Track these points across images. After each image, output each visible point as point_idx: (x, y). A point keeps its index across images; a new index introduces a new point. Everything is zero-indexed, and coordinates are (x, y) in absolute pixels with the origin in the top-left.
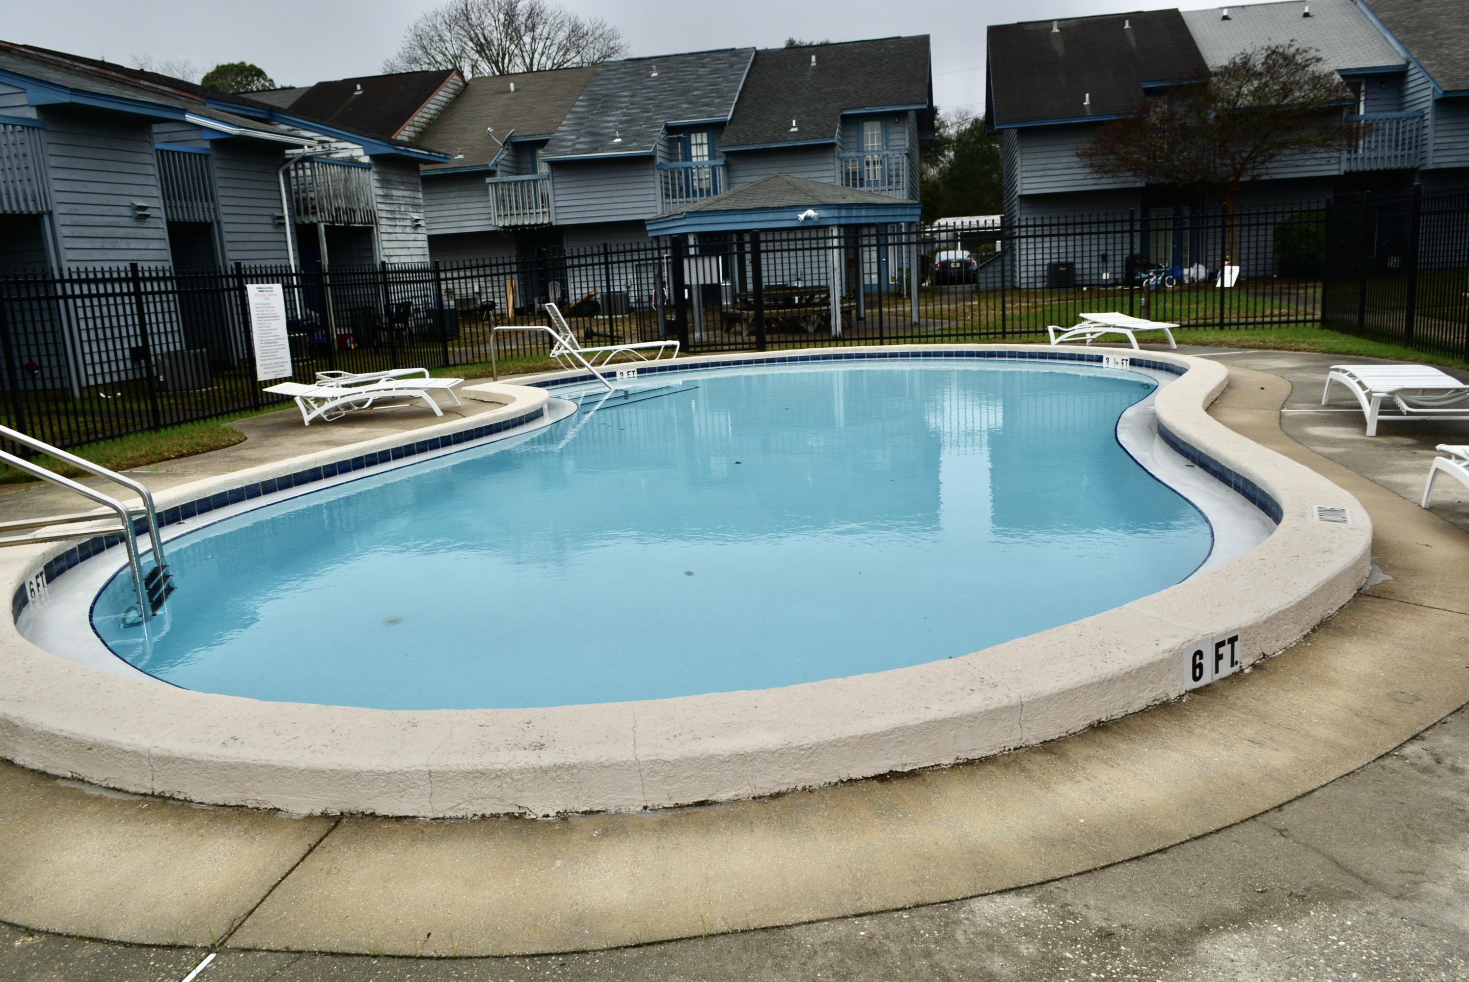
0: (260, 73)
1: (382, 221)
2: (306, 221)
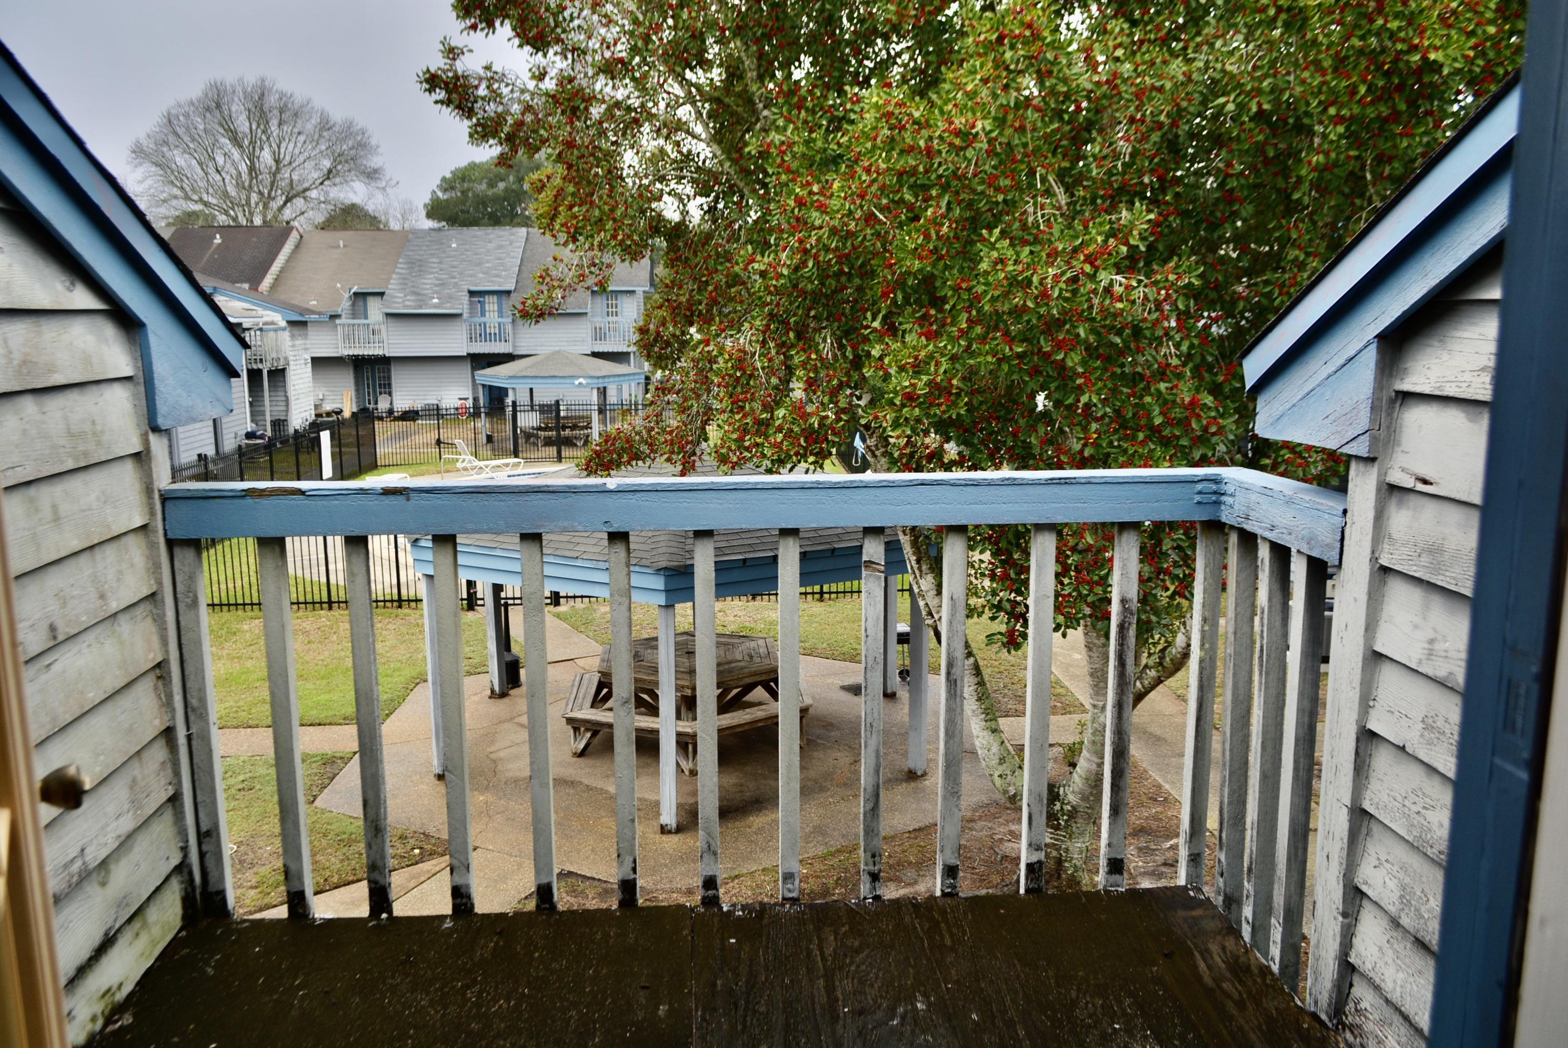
1: (291, 363)
2: (255, 367)
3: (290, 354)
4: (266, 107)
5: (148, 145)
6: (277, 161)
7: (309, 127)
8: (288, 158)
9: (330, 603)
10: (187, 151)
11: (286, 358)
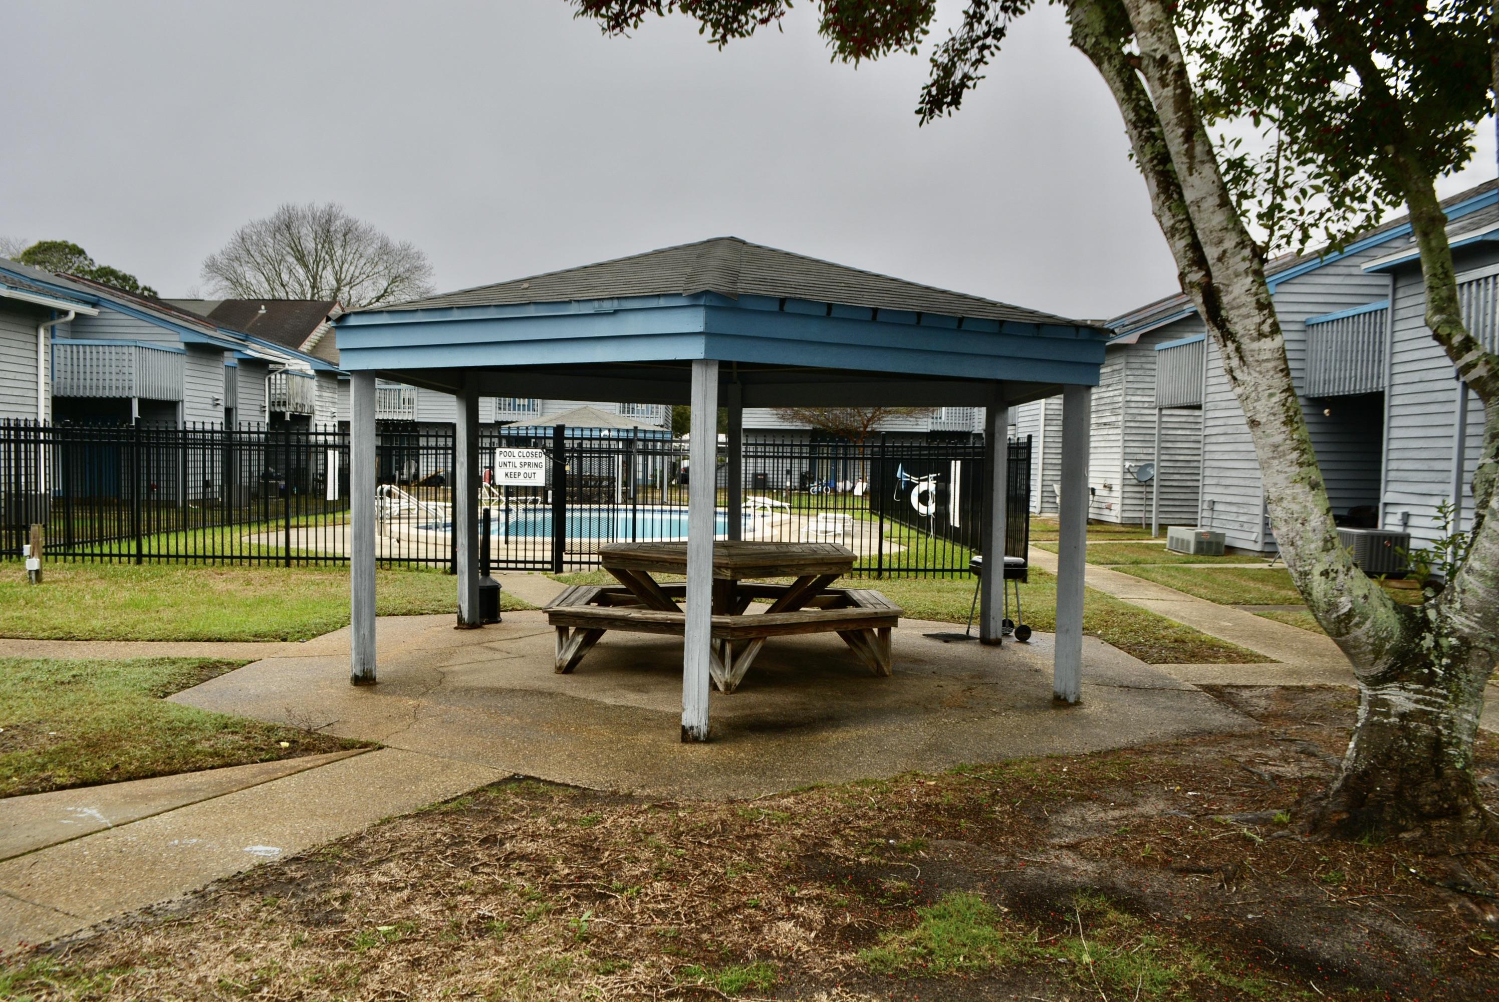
0: (81, 252)
1: (317, 413)
2: (278, 410)
3: (317, 406)
4: (332, 229)
5: (221, 260)
6: (338, 281)
7: (370, 251)
8: (348, 278)
9: (288, 559)
10: (258, 268)
11: (311, 407)
